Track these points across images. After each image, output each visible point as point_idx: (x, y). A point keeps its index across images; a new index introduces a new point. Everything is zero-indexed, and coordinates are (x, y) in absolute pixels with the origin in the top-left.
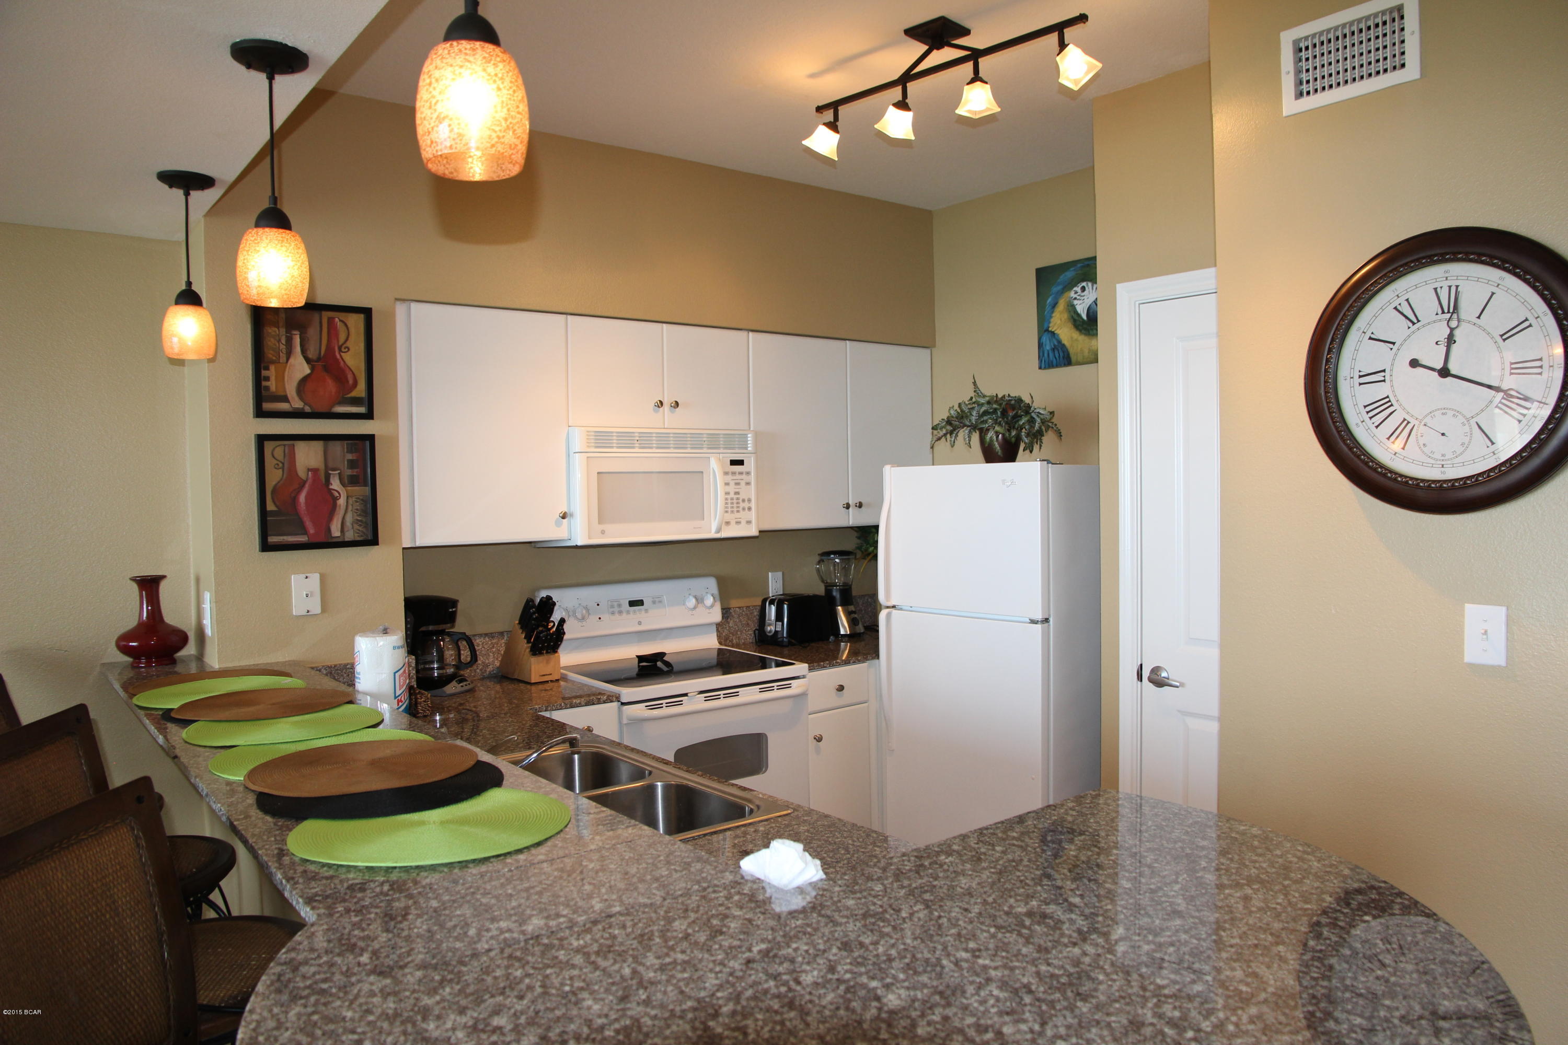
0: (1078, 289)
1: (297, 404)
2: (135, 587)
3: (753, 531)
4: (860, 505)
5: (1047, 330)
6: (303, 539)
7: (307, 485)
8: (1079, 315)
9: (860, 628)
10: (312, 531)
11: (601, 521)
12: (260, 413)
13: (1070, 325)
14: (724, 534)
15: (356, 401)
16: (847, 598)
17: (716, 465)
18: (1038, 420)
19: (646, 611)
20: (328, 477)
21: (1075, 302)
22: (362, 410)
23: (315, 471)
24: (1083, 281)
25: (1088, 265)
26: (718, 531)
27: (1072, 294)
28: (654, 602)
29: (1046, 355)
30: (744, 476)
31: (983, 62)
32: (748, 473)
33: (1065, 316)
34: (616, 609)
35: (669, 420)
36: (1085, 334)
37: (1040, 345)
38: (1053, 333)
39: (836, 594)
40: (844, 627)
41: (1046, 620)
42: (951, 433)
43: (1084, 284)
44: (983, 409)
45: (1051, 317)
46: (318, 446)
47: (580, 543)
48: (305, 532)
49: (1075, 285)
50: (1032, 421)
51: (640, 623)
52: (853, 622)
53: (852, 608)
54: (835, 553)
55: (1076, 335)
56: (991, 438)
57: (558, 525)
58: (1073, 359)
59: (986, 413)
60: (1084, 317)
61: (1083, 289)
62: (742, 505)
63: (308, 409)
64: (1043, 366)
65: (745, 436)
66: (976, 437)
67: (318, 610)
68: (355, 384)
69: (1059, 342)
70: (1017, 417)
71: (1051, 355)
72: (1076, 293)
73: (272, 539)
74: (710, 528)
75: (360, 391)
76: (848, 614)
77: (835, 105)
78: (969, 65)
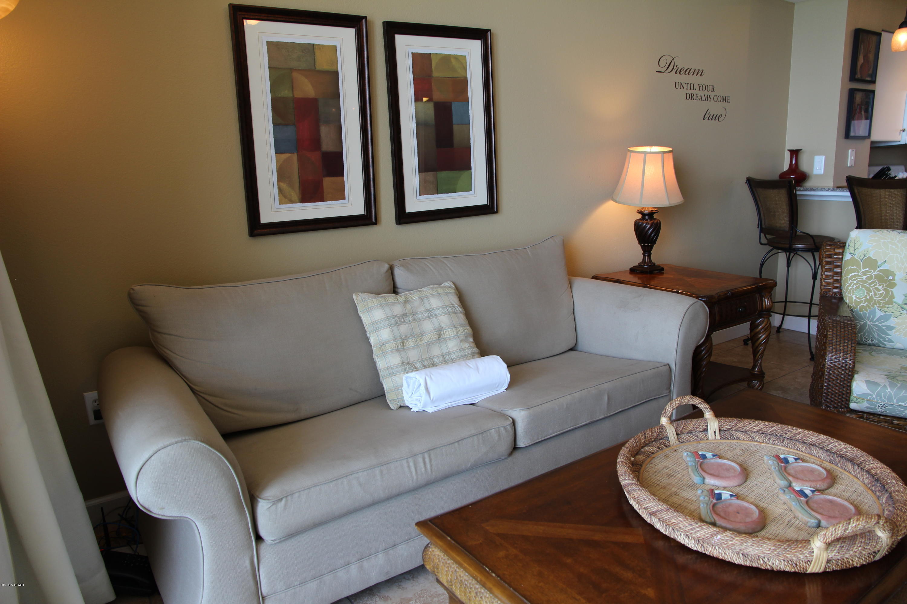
2: (790, 153)
12: (852, 78)
57: (900, 134)
67: (853, 165)
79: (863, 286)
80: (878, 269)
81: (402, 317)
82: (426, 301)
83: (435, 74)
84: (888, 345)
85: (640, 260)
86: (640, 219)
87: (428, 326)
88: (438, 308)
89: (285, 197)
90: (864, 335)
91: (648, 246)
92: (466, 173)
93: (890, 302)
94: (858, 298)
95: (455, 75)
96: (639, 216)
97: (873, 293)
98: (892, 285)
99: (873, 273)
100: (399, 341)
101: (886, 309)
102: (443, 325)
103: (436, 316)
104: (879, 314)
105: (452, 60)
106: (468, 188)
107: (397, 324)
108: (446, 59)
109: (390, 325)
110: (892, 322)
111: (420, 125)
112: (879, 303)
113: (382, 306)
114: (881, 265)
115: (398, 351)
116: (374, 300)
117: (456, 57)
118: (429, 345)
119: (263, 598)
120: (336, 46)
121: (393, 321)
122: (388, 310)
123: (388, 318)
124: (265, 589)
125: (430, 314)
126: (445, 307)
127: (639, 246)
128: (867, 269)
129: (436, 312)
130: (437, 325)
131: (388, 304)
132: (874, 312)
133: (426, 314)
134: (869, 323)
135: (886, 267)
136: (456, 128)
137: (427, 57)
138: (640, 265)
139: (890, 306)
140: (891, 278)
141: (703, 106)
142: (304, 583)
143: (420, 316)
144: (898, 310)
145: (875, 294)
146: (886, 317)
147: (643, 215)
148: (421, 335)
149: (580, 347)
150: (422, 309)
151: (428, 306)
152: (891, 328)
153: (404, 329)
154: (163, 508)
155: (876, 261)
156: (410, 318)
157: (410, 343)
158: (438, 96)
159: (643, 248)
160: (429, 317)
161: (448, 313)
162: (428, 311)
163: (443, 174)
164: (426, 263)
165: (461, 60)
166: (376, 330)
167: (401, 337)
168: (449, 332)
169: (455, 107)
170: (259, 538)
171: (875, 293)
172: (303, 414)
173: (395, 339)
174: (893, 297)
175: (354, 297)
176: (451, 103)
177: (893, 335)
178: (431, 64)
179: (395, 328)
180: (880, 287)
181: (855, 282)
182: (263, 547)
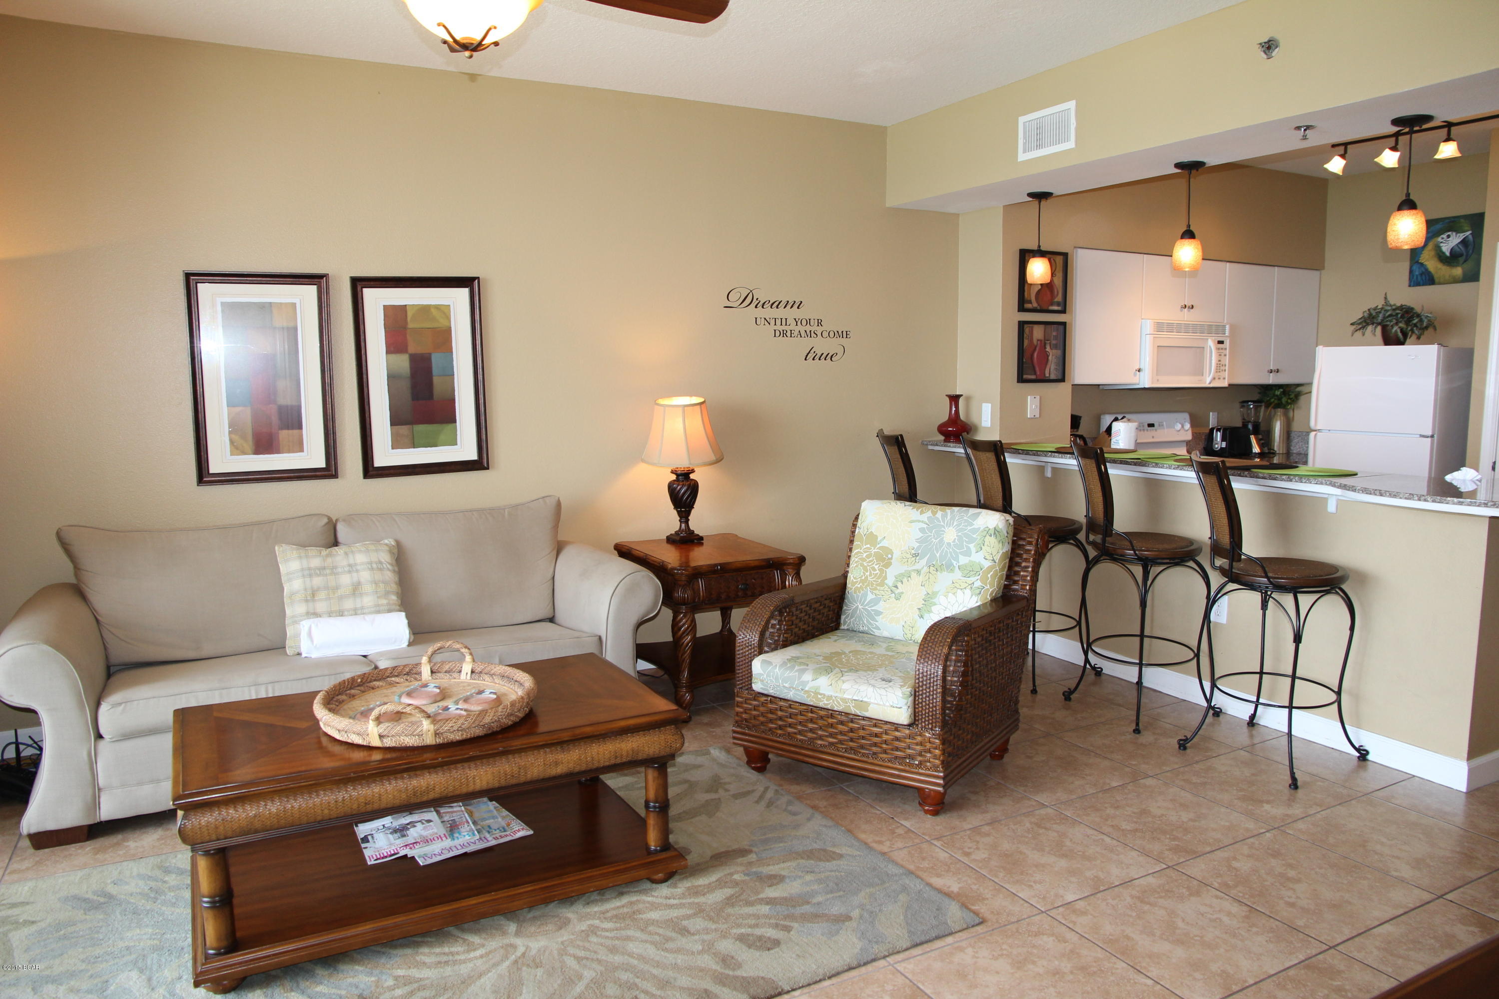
0: (1444, 236)
1: (1035, 305)
2: (948, 399)
3: (1225, 384)
4: (1278, 371)
5: (1417, 262)
6: (1033, 377)
7: (1037, 349)
8: (1444, 253)
9: (1266, 450)
10: (1038, 373)
11: (1157, 375)
12: (1021, 308)
13: (1436, 259)
14: (1211, 385)
15: (1058, 304)
16: (1256, 431)
17: (1211, 343)
18: (1426, 321)
19: (1156, 430)
20: (1045, 344)
21: (1442, 245)
22: (1059, 308)
23: (1041, 341)
24: (1449, 231)
25: (1453, 222)
26: (1210, 383)
27: (1440, 239)
28: (1159, 425)
29: (1415, 277)
30: (1223, 351)
31: (1453, 129)
32: (1226, 349)
33: (1433, 253)
34: (1142, 428)
35: (1187, 317)
36: (1448, 265)
37: (1411, 272)
38: (1422, 264)
39: (1250, 427)
40: (1256, 449)
41: (1432, 436)
42: (1363, 327)
43: (1449, 233)
44: (1389, 313)
45: (1421, 254)
46: (1042, 327)
47: (1147, 386)
48: (1035, 374)
49: (1442, 234)
50: (1421, 321)
51: (1153, 437)
52: (1261, 446)
53: (1260, 437)
54: (1251, 401)
55: (1440, 265)
56: (1396, 331)
57: (1135, 375)
58: (1437, 280)
59: (1390, 316)
60: (1448, 254)
61: (1449, 236)
62: (1222, 368)
63: (1039, 308)
64: (1412, 283)
65: (1224, 326)
66: (1379, 329)
67: (1038, 416)
68: (1057, 295)
69: (1427, 270)
70: (1411, 318)
71: (1419, 278)
72: (1443, 238)
73: (1025, 377)
74: (1207, 381)
75: (1059, 298)
76: (1258, 441)
77: (1346, 145)
78: (1446, 130)
79: (862, 565)
80: (878, 546)
81: (319, 569)
82: (351, 556)
83: (411, 325)
84: (877, 633)
85: (677, 528)
86: (674, 481)
87: (346, 580)
88: (362, 564)
89: (237, 448)
90: (855, 620)
91: (686, 511)
92: (449, 427)
93: (882, 584)
94: (855, 578)
95: (435, 325)
96: (674, 477)
97: (868, 574)
98: (888, 565)
99: (873, 551)
100: (309, 592)
101: (877, 592)
102: (362, 580)
103: (357, 571)
104: (870, 596)
105: (433, 310)
106: (454, 442)
107: (310, 576)
108: (425, 310)
109: (304, 576)
110: (880, 606)
111: (392, 378)
112: (872, 584)
113: (300, 557)
114: (881, 541)
115: (307, 601)
116: (295, 552)
117: (437, 307)
118: (341, 598)
119: (99, 789)
120: (295, 304)
121: (306, 572)
122: (305, 562)
123: (302, 570)
124: (102, 782)
125: (352, 568)
126: (371, 563)
127: (675, 512)
128: (868, 546)
129: (359, 567)
130: (355, 579)
131: (307, 557)
132: (866, 595)
133: (347, 569)
134: (860, 607)
135: (884, 543)
136: (436, 380)
137: (401, 310)
138: (677, 533)
139: (882, 588)
140: (890, 556)
141: (806, 344)
142: (140, 783)
143: (340, 570)
144: (888, 593)
145: (870, 575)
146: (876, 601)
147: (678, 475)
148: (337, 588)
149: (559, 617)
150: (345, 563)
151: (351, 561)
152: (879, 613)
153: (317, 581)
154: (12, 696)
155: (876, 537)
156: (328, 571)
157: (322, 595)
158: (412, 349)
159: (679, 513)
160: (350, 572)
161: (372, 569)
162: (350, 565)
163: (420, 428)
164: (374, 520)
165: (444, 311)
166: (290, 580)
167: (312, 588)
168: (368, 588)
169: (436, 360)
170: (99, 736)
171: (870, 572)
172: (204, 654)
173: (305, 590)
174: (886, 578)
175: (276, 548)
176: (430, 354)
177: (881, 621)
178: (406, 316)
179: (308, 580)
180: (876, 567)
181: (856, 560)
182: (102, 744)
